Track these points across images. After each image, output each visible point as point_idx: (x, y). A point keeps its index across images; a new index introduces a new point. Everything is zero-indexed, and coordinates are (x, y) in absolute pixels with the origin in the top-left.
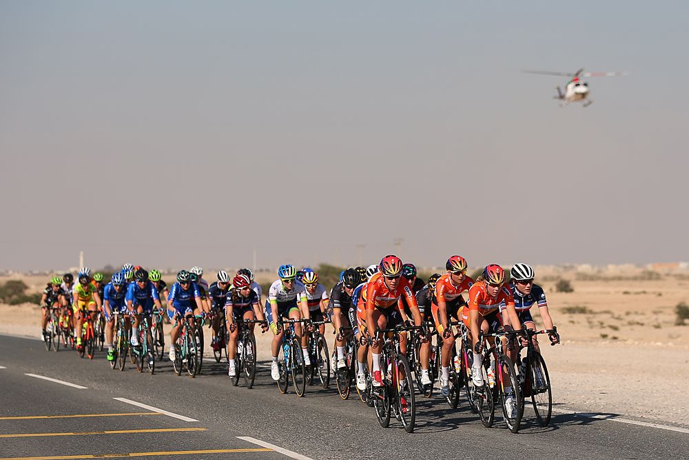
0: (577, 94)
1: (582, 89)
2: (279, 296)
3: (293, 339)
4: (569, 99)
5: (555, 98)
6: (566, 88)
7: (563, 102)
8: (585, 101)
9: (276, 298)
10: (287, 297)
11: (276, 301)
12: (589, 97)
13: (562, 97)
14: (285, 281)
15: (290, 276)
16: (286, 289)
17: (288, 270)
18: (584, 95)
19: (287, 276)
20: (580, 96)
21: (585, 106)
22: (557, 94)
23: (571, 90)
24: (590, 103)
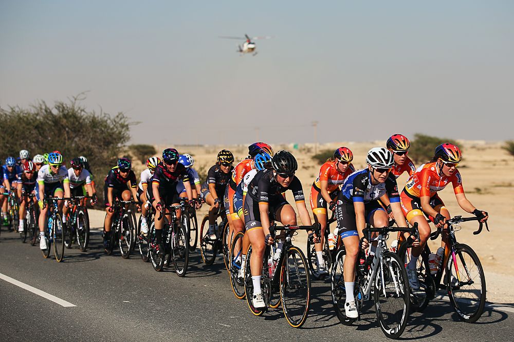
0: (249, 49)
1: (251, 46)
2: (46, 178)
3: (56, 214)
4: (245, 51)
5: (237, 51)
6: (243, 46)
7: (242, 53)
8: (254, 52)
9: (43, 180)
10: (52, 179)
11: (44, 182)
12: (256, 50)
13: (241, 51)
14: (54, 166)
15: (59, 162)
16: (52, 173)
17: (58, 158)
18: (253, 49)
19: (57, 162)
20: (251, 50)
21: (254, 55)
22: (238, 49)
23: (246, 46)
24: (256, 53)
